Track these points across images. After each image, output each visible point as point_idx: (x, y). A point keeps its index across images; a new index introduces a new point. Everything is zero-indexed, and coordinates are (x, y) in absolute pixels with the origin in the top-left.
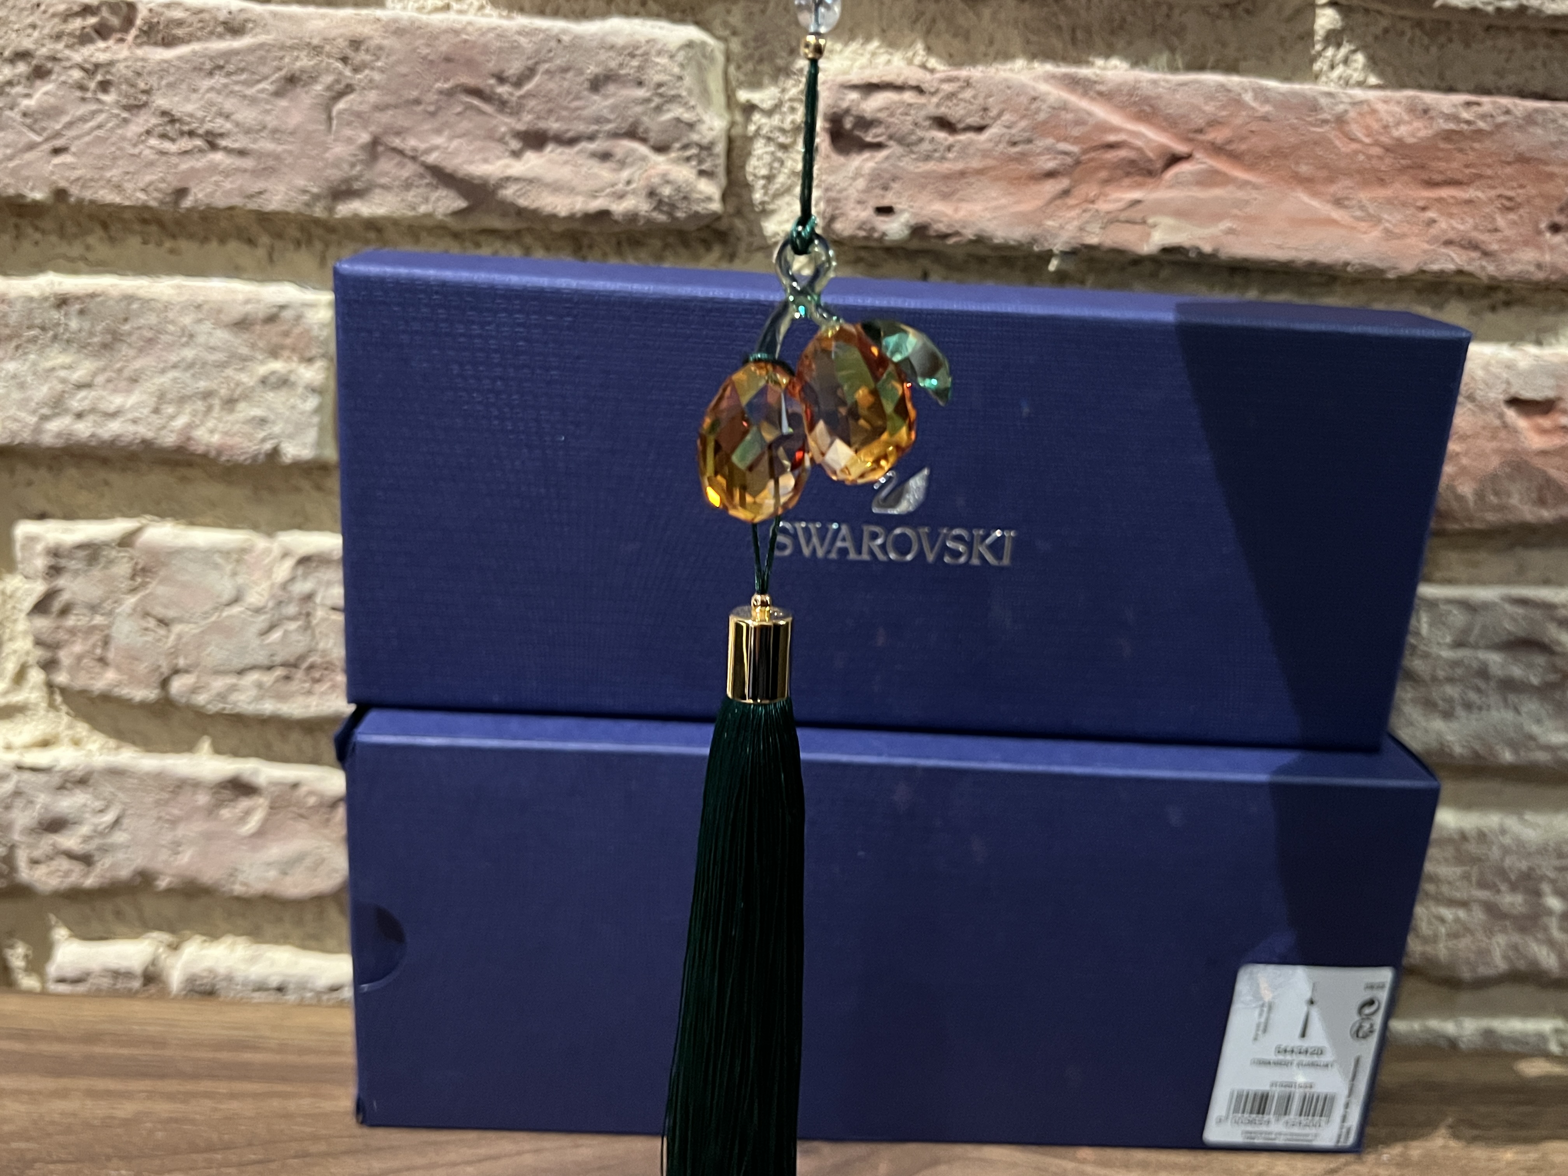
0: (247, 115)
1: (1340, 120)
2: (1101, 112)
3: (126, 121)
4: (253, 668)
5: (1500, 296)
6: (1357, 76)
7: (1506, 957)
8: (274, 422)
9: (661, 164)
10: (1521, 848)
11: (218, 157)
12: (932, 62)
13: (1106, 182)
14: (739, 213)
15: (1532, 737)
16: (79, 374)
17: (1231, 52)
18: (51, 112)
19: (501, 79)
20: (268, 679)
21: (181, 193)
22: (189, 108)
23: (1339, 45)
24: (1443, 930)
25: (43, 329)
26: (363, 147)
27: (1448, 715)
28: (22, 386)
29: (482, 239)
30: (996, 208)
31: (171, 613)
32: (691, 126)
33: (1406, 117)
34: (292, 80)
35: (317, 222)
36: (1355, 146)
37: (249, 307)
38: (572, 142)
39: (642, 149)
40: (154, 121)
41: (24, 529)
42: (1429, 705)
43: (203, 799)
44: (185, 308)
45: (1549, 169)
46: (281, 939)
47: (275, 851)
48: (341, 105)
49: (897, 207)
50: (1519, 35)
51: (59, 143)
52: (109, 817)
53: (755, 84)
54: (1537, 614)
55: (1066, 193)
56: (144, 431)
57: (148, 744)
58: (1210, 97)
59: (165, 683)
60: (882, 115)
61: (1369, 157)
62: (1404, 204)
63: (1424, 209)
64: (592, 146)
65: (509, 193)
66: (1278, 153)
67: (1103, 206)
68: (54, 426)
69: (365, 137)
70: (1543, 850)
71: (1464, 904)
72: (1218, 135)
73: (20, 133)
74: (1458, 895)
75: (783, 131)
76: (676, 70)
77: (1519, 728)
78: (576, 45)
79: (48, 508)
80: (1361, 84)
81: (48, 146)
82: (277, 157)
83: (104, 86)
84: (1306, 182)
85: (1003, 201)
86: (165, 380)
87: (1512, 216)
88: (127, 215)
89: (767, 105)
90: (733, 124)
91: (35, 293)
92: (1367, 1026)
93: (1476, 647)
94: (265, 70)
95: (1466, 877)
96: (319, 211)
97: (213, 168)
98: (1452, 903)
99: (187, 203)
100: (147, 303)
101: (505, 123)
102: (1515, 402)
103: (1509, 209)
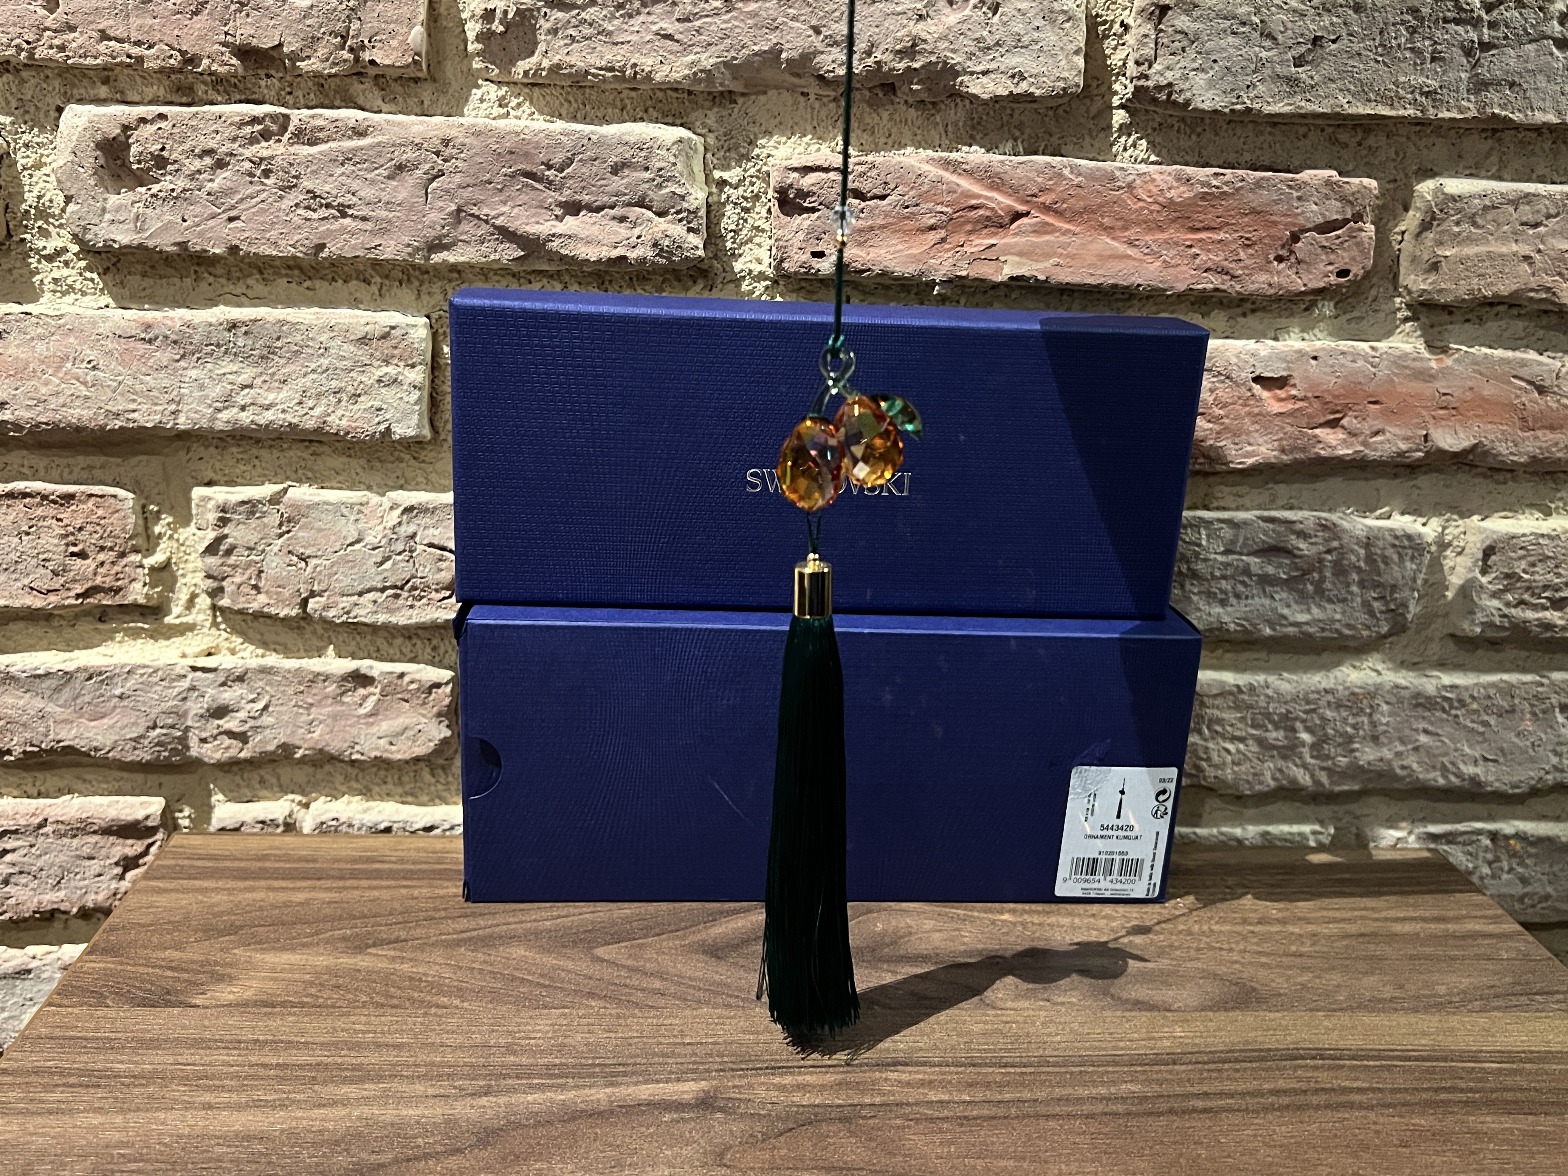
0: (368, 192)
1: (1130, 187)
2: (965, 184)
3: (281, 197)
4: (369, 591)
5: (1249, 306)
6: (1142, 156)
7: (1274, 779)
8: (387, 410)
9: (662, 224)
10: (1280, 697)
11: (347, 221)
13: (970, 232)
14: (716, 257)
15: (1285, 618)
16: (243, 379)
17: (1055, 141)
18: (227, 192)
19: (549, 167)
20: (381, 597)
21: (321, 247)
22: (327, 188)
23: (1129, 135)
24: (1229, 758)
25: (218, 346)
26: (450, 214)
27: (1223, 603)
28: (202, 387)
29: (532, 278)
30: (895, 252)
31: (308, 552)
32: (682, 198)
33: (1175, 184)
34: (400, 168)
35: (414, 266)
36: (1141, 204)
37: (368, 328)
38: (599, 209)
39: (650, 214)
40: (302, 197)
41: (198, 492)
42: (1210, 596)
43: (332, 688)
44: (321, 330)
45: (1273, 218)
46: (388, 796)
47: (385, 726)
48: (435, 184)
49: (827, 252)
50: (1250, 126)
51: (233, 213)
52: (260, 705)
53: (726, 168)
54: (1281, 529)
55: (943, 240)
56: (290, 418)
57: (287, 651)
58: (1040, 173)
59: (304, 603)
60: (814, 189)
61: (1152, 212)
62: (1177, 244)
63: (1190, 246)
64: (612, 212)
65: (554, 245)
66: (1086, 210)
67: (968, 249)
68: (225, 415)
69: (453, 207)
70: (1295, 699)
71: (1242, 740)
72: (1047, 199)
73: (206, 207)
74: (1238, 733)
75: (746, 198)
76: (672, 159)
77: (1274, 610)
78: (601, 142)
79: (215, 478)
80: (1143, 161)
81: (225, 216)
82: (389, 222)
83: (267, 173)
84: (1108, 230)
85: (900, 247)
86: (307, 381)
87: (1250, 251)
88: (278, 263)
89: (734, 181)
90: (710, 194)
91: (213, 320)
92: (1162, 809)
93: (1241, 554)
94: (381, 161)
95: (1243, 719)
96: (418, 260)
97: (343, 230)
98: (1234, 739)
99: (325, 254)
100: (294, 326)
101: (552, 197)
102: (1257, 379)
103: (1248, 246)
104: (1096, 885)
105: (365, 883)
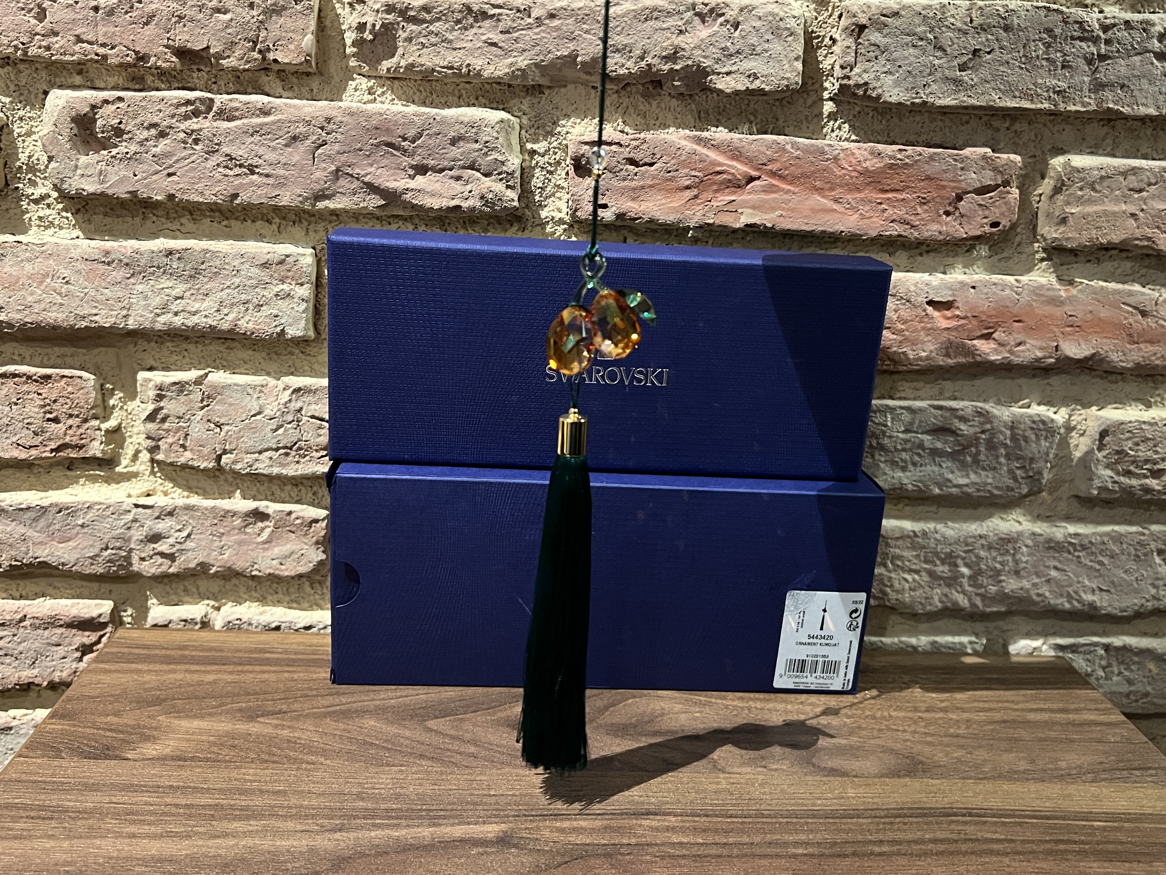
0: (271, 156)
1: (836, 159)
2: (713, 155)
3: (206, 159)
4: (267, 450)
5: (924, 248)
6: (845, 135)
7: (941, 601)
8: (282, 317)
9: (487, 182)
10: (946, 540)
11: (255, 177)
12: (627, 129)
13: (716, 191)
14: (527, 207)
15: (949, 481)
16: (176, 292)
17: (780, 124)
18: (167, 155)
19: (405, 139)
20: (275, 455)
21: (236, 196)
22: (240, 153)
23: (836, 120)
24: (907, 586)
25: (159, 268)
26: (331, 173)
27: (904, 469)
28: (146, 298)
29: (391, 220)
30: (660, 205)
31: (222, 421)
32: (503, 163)
33: (869, 157)
34: (295, 138)
35: (304, 211)
36: (844, 171)
37: (269, 256)
38: (441, 171)
39: (478, 175)
40: (222, 159)
41: (142, 375)
42: (893, 464)
43: (238, 522)
44: (235, 257)
45: (943, 183)
46: (279, 602)
47: (277, 551)
48: (320, 151)
49: (609, 204)
50: (926, 114)
51: (171, 170)
52: (185, 534)
53: (536, 141)
54: (947, 414)
55: (696, 197)
56: (210, 322)
57: (206, 494)
58: (769, 147)
59: (219, 458)
61: (852, 177)
62: (870, 201)
63: (881, 203)
64: (451, 173)
65: (407, 197)
66: (804, 175)
67: (714, 203)
68: (162, 319)
69: (333, 168)
70: (957, 542)
71: (917, 572)
72: (773, 167)
73: (151, 165)
74: (914, 567)
75: (550, 164)
76: (495, 134)
77: (942, 475)
78: (443, 122)
79: (155, 365)
80: (847, 140)
81: (165, 172)
82: (286, 178)
83: (196, 141)
84: (819, 190)
85: (664, 201)
86: (224, 295)
87: (925, 207)
88: (204, 207)
89: (542, 151)
90: (524, 160)
91: (155, 249)
92: (855, 623)
93: (917, 433)
94: (281, 133)
95: (918, 556)
96: (307, 206)
97: (252, 184)
98: (911, 571)
99: (238, 201)
100: (215, 254)
101: (406, 161)
102: (930, 303)
103: (924, 203)
104: (804, 680)
105: (258, 668)
